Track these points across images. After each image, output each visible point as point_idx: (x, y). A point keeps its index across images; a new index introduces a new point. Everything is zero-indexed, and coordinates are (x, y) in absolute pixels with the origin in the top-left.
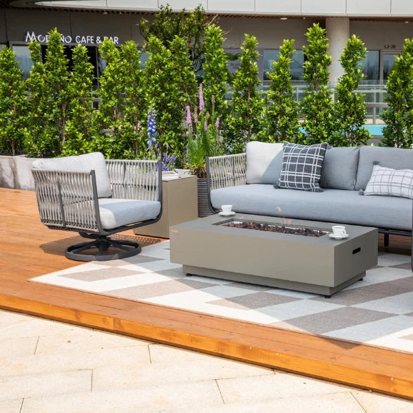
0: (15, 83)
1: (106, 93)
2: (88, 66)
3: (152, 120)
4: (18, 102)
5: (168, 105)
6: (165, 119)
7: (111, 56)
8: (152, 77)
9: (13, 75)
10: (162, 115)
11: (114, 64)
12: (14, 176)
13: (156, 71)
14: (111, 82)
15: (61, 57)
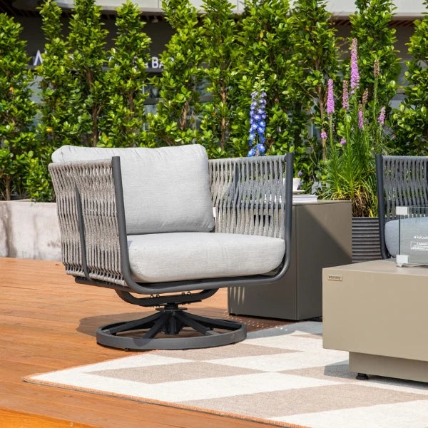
0: (16, 76)
1: (172, 81)
2: (141, 39)
3: (260, 111)
4: (19, 108)
5: (284, 93)
6: (276, 122)
7: (183, 17)
8: (255, 46)
9: (14, 63)
10: (271, 115)
11: (186, 31)
12: (8, 235)
13: (262, 36)
14: (181, 61)
15: (94, 25)
